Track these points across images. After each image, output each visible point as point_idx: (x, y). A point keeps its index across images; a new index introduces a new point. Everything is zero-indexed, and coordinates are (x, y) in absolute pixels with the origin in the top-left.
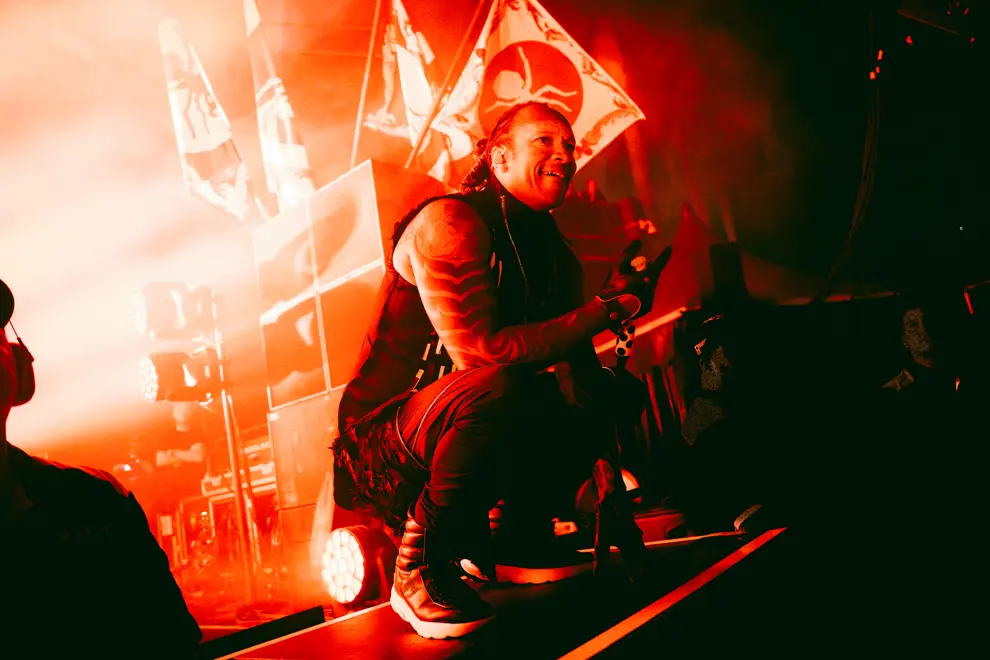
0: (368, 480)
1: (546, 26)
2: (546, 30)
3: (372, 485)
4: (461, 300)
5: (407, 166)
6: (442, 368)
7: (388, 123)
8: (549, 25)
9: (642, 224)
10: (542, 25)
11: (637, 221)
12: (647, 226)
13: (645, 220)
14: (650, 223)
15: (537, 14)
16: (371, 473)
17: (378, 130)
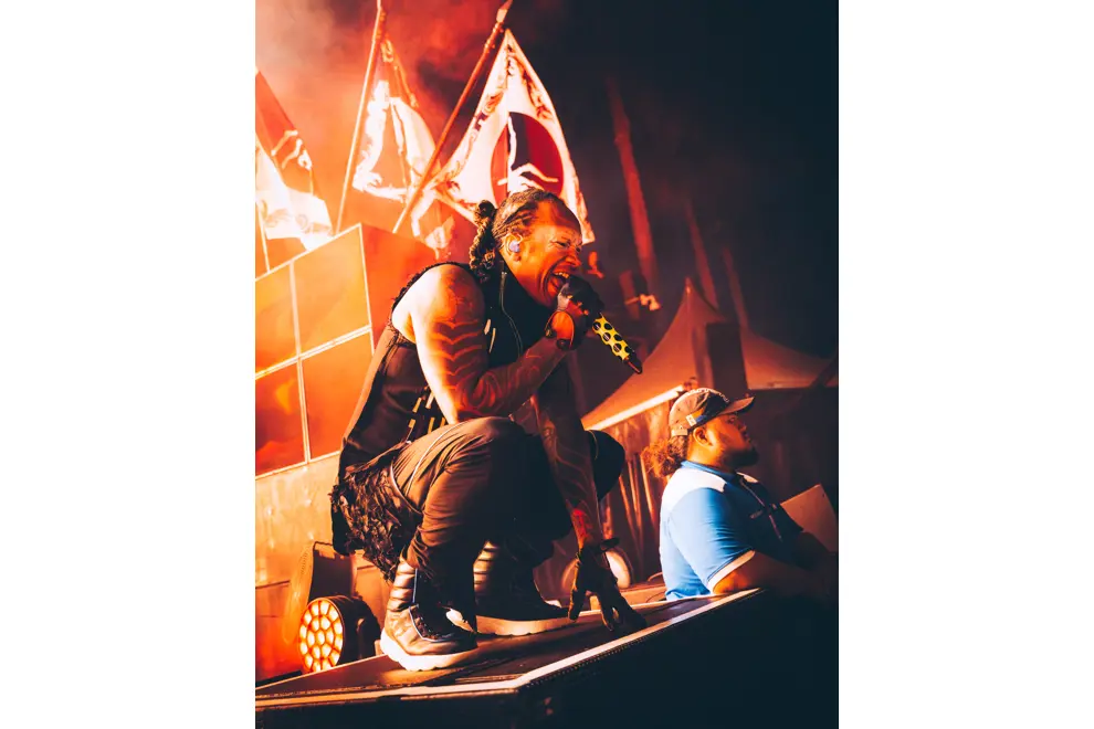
0: (363, 524)
1: (539, 100)
2: (538, 104)
3: (366, 529)
4: (452, 359)
5: (395, 231)
6: (433, 419)
7: (375, 183)
8: (542, 99)
9: (644, 299)
10: (535, 99)
11: (638, 296)
12: (649, 302)
13: (647, 295)
14: (652, 298)
15: (532, 85)
16: (366, 517)
17: (365, 192)
